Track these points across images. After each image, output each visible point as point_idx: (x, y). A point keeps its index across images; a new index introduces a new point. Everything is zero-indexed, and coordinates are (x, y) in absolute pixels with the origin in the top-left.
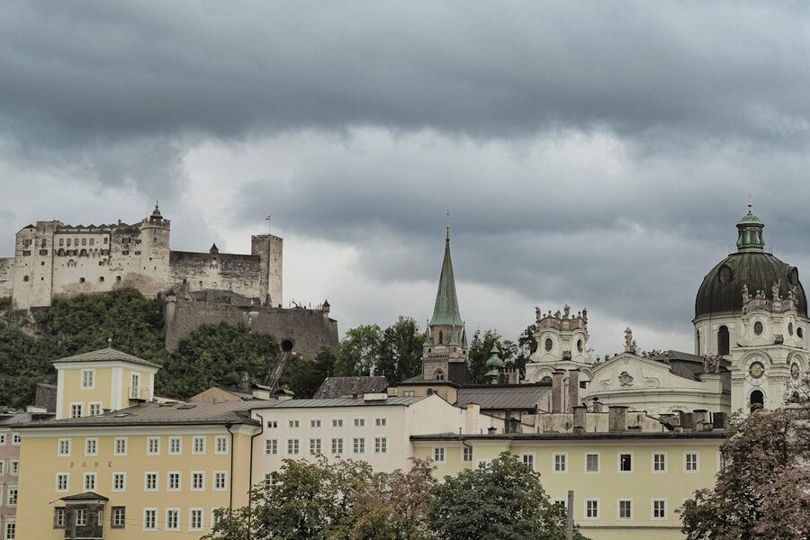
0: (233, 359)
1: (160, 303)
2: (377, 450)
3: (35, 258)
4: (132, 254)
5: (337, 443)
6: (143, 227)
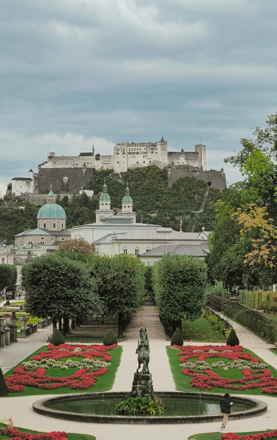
0: (192, 190)
1: (165, 171)
3: (121, 155)
4: (154, 153)
6: (158, 144)
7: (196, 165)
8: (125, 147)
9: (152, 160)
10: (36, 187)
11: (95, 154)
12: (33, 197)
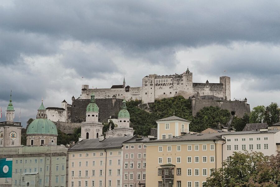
0: (215, 118)
1: (190, 100)
2: (265, 148)
3: (149, 87)
4: (180, 84)
5: (251, 146)
6: (184, 75)
7: (220, 95)
8: (153, 79)
9: (178, 91)
10: (69, 117)
11: (126, 86)
12: (64, 126)
